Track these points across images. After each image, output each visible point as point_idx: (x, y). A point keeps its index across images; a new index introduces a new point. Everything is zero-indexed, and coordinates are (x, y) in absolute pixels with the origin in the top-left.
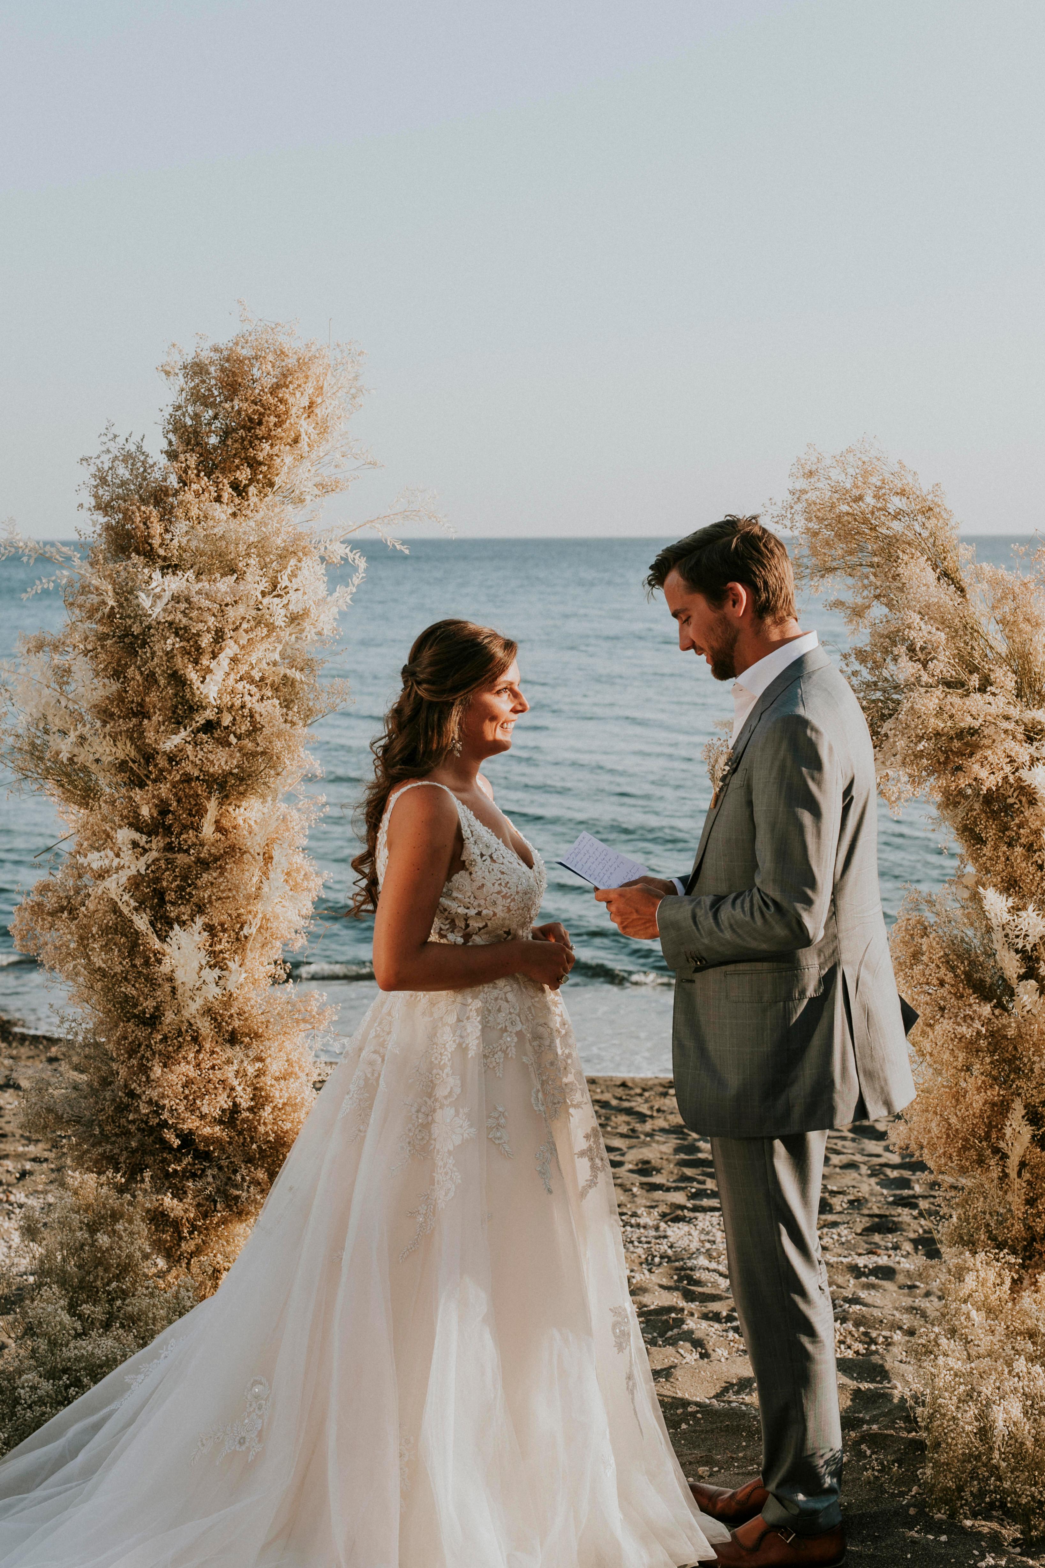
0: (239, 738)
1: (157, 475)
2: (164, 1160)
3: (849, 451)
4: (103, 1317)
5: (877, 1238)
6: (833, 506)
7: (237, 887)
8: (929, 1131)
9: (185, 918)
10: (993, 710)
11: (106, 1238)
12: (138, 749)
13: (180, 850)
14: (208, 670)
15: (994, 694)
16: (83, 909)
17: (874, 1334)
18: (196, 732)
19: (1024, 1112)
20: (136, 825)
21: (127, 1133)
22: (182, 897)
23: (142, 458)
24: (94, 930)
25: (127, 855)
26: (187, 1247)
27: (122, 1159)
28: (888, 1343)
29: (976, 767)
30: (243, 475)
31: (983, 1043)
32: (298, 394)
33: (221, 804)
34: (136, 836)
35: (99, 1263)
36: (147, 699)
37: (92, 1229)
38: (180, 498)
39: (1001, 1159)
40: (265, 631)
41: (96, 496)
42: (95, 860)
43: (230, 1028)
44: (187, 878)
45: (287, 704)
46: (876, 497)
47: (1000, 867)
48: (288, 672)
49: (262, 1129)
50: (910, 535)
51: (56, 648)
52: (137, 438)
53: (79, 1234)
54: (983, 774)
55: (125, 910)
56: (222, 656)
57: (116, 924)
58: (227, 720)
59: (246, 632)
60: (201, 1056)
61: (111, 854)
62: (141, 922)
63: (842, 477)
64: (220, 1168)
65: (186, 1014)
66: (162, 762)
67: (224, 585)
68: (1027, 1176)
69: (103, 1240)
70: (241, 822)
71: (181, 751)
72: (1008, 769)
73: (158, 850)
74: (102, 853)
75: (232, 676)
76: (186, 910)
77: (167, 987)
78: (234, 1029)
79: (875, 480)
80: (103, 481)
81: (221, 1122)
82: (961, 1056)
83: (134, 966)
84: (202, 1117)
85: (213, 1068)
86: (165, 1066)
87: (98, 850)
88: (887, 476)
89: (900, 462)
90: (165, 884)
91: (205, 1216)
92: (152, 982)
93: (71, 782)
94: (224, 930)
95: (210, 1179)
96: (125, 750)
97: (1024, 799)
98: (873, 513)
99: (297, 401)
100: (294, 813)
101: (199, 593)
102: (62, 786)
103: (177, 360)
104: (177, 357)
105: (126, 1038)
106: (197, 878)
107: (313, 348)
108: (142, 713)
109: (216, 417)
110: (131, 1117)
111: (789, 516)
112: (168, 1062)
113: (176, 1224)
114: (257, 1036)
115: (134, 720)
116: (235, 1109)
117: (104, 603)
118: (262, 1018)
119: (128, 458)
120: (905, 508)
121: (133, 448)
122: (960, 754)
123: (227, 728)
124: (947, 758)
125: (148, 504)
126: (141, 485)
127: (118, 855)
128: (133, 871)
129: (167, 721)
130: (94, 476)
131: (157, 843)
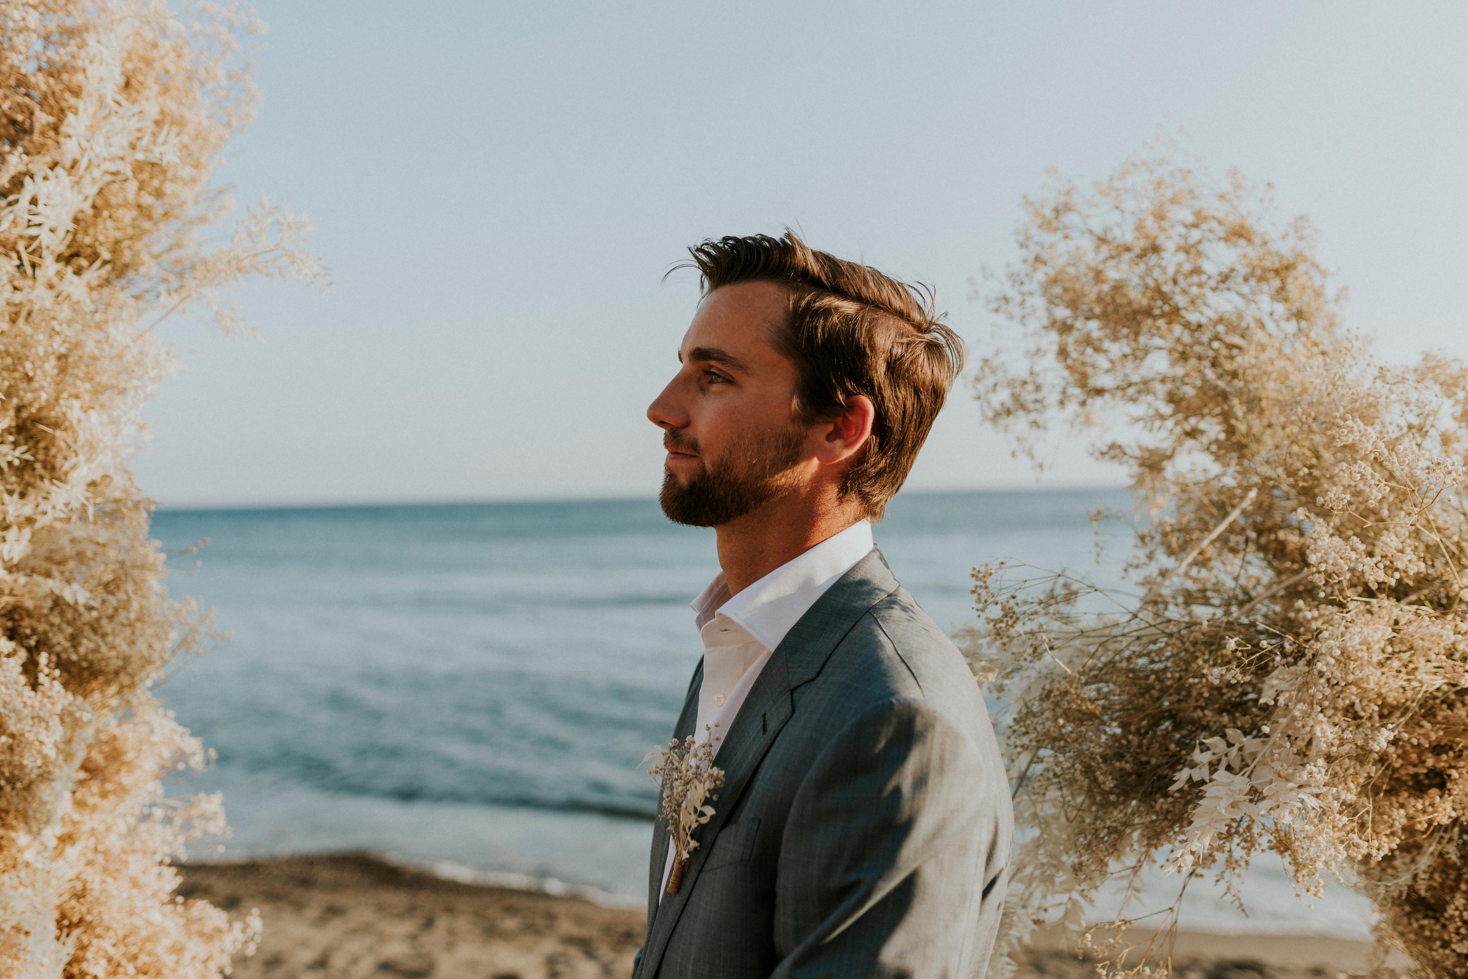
3: (1130, 166)
46: (1185, 247)
63: (1114, 218)
79: (1181, 215)
88: (1208, 202)
111: (1018, 299)
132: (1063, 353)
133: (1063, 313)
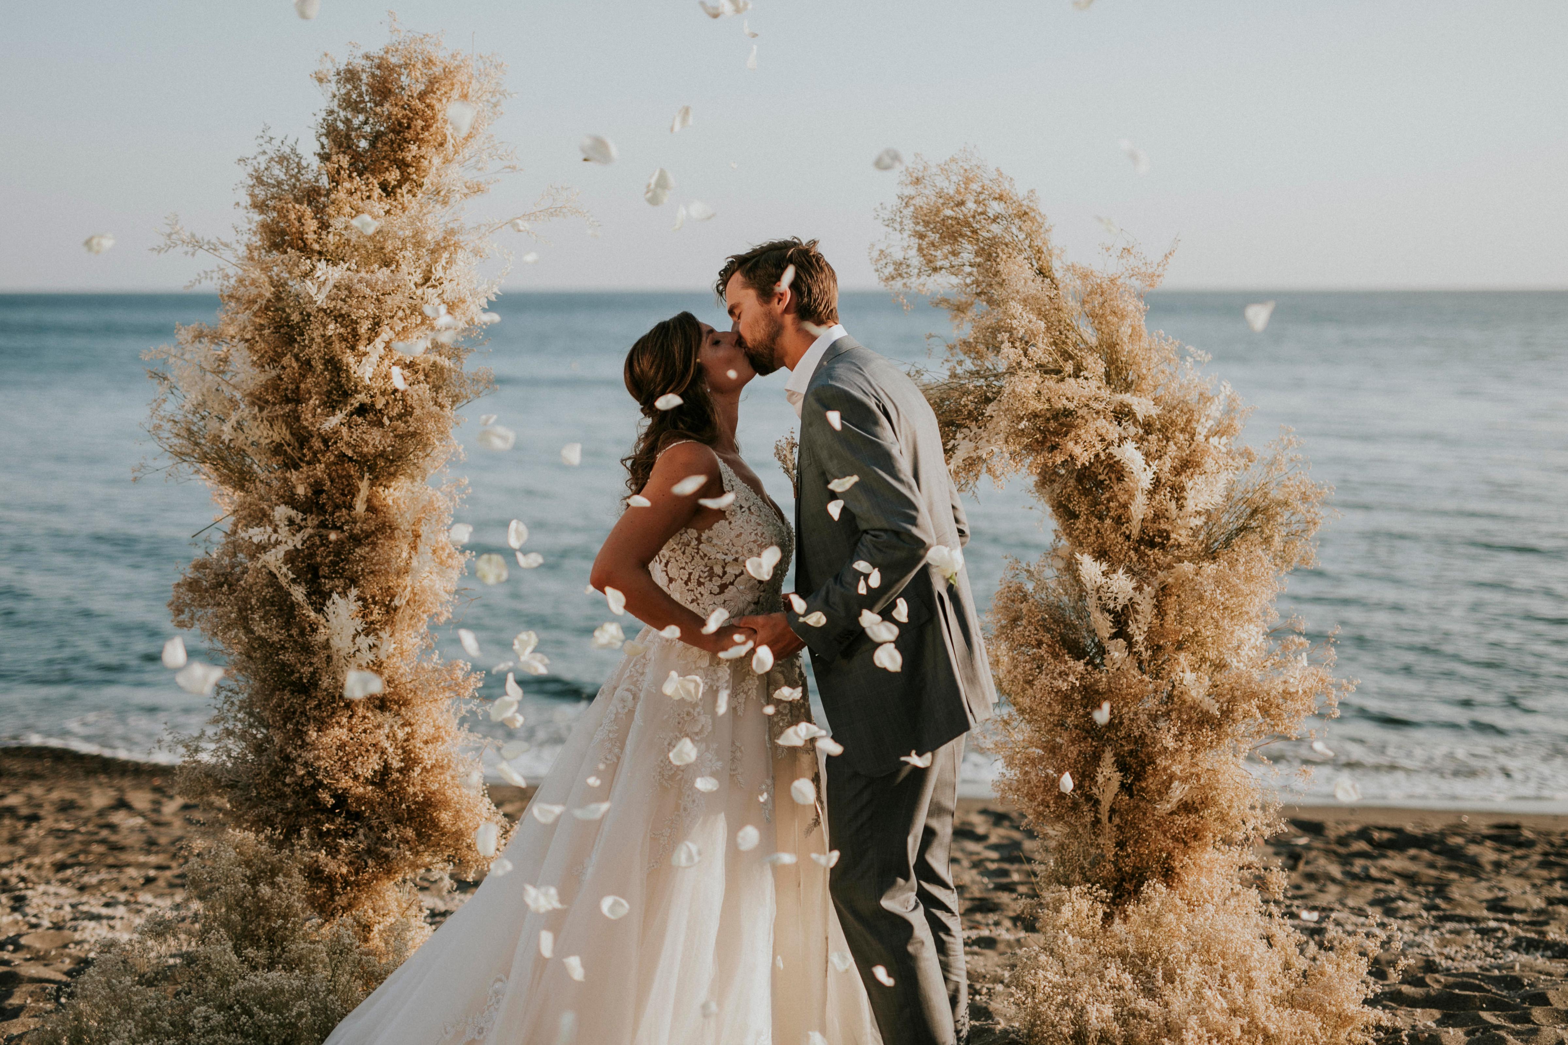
0: (391, 419)
1: (309, 176)
2: (318, 821)
3: (953, 160)
5: (979, 917)
6: (938, 211)
7: (388, 561)
8: (1029, 782)
9: (339, 588)
10: (1086, 392)
11: (267, 889)
12: (294, 433)
13: (334, 527)
14: (364, 354)
15: (1086, 378)
16: (242, 582)
17: (978, 986)
18: (351, 414)
19: (1113, 759)
20: (292, 501)
21: (282, 796)
22: (336, 572)
23: (297, 160)
24: (253, 601)
25: (284, 531)
26: (341, 901)
27: (278, 820)
29: (1071, 444)
30: (393, 176)
31: (1077, 697)
32: (444, 100)
33: (372, 485)
34: (293, 513)
35: (260, 911)
36: (302, 386)
37: (254, 882)
38: (333, 196)
39: (1093, 806)
40: (418, 319)
41: (252, 195)
42: (257, 534)
43: (381, 695)
44: (340, 552)
45: (436, 389)
46: (977, 202)
47: (1092, 539)
48: (438, 359)
49: (410, 789)
50: (1008, 239)
51: (214, 340)
52: (290, 141)
53: (242, 885)
54: (1077, 450)
55: (283, 582)
56: (378, 341)
57: (273, 596)
58: (380, 404)
59: (401, 320)
60: (354, 721)
61: (269, 529)
62: (298, 593)
63: (946, 184)
64: (371, 828)
66: (317, 444)
67: (383, 274)
68: (1117, 820)
69: (264, 890)
70: (391, 503)
71: (335, 433)
72: (1099, 447)
73: (313, 527)
74: (262, 529)
75: (386, 362)
76: (339, 583)
77: (323, 654)
79: (975, 186)
80: (259, 180)
81: (373, 783)
82: (1058, 709)
83: (291, 636)
84: (356, 777)
85: (365, 731)
86: (319, 730)
87: (259, 525)
88: (987, 182)
89: (998, 170)
90: (319, 559)
91: (357, 871)
92: (307, 649)
93: (226, 465)
94: (375, 603)
95: (362, 837)
96: (280, 433)
97: (1113, 476)
98: (974, 217)
99: (444, 107)
100: (439, 494)
101: (360, 281)
102: (218, 469)
103: (329, 69)
104: (329, 65)
105: (282, 705)
106: (350, 553)
107: (459, 58)
108: (296, 398)
109: (366, 123)
110: (286, 780)
111: (899, 220)
112: (322, 726)
113: (330, 880)
114: (406, 702)
115: (290, 406)
116: (386, 769)
117: (262, 295)
118: (410, 685)
119: (282, 159)
120: (1003, 212)
121: (288, 151)
122: (1056, 433)
123: (380, 410)
124: (1045, 437)
125: (301, 203)
126: (294, 186)
127: (275, 531)
128: (290, 547)
129: (324, 404)
130: (251, 176)
131: (312, 520)
132: (920, 249)
133: (920, 228)
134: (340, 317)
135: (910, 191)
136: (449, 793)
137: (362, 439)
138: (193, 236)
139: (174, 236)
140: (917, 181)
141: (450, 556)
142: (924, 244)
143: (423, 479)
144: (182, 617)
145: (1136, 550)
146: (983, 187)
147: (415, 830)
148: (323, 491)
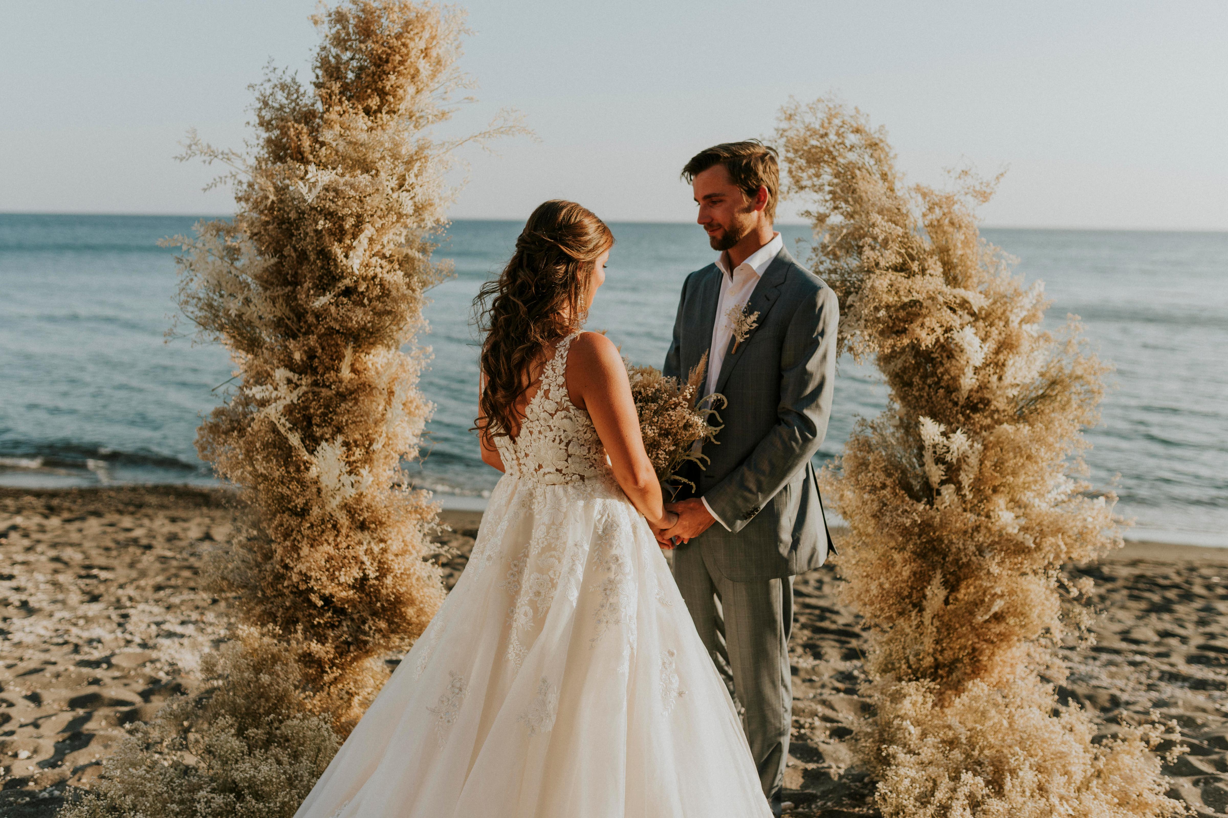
0: (370, 301)
1: (306, 101)
2: (310, 615)
4: (264, 737)
6: (806, 141)
7: (368, 415)
9: (328, 436)
10: (931, 287)
11: (267, 676)
12: (292, 310)
13: (324, 386)
14: (350, 248)
15: (929, 276)
16: (249, 429)
18: (338, 295)
19: (942, 580)
20: (290, 365)
21: (282, 595)
22: (325, 421)
23: (296, 87)
24: (258, 445)
25: (283, 389)
26: (328, 678)
27: (279, 615)
28: (812, 728)
30: (374, 102)
31: (916, 530)
32: (417, 39)
33: (355, 352)
34: (290, 375)
35: (261, 696)
36: (299, 272)
37: (257, 670)
38: (325, 118)
39: (920, 612)
40: (395, 217)
41: (260, 117)
42: (257, 392)
43: (361, 519)
44: (329, 407)
45: (408, 275)
46: (838, 134)
48: (410, 252)
49: (384, 591)
50: (861, 164)
51: (228, 232)
52: (290, 72)
53: (246, 674)
55: (282, 430)
56: (362, 236)
57: (274, 441)
58: (362, 288)
59: (380, 217)
60: (339, 539)
61: (270, 387)
62: (294, 440)
64: (352, 620)
65: (328, 508)
66: (311, 319)
67: (363, 179)
68: (937, 624)
69: (265, 678)
70: (370, 366)
71: (325, 311)
72: (939, 332)
73: (307, 386)
74: (264, 387)
75: (369, 253)
76: (328, 431)
77: (314, 490)
78: (364, 519)
80: (266, 104)
81: (353, 587)
82: (898, 539)
83: (288, 472)
84: (340, 584)
85: (348, 547)
86: (312, 546)
87: (261, 385)
89: (856, 108)
90: (312, 411)
91: (341, 655)
92: (302, 484)
93: (240, 334)
94: (357, 446)
95: (345, 629)
96: (280, 310)
97: (946, 354)
98: (834, 147)
99: (416, 45)
100: (409, 359)
101: (345, 184)
102: (234, 337)
103: (321, 13)
104: (322, 9)
105: (282, 525)
106: (337, 407)
108: (296, 282)
109: (352, 58)
110: (286, 584)
112: (313, 543)
113: (320, 663)
114: (381, 523)
115: (289, 288)
116: (365, 578)
117: (267, 198)
118: (384, 511)
119: (284, 87)
120: (858, 143)
121: (289, 80)
122: (905, 321)
123: (362, 293)
124: (895, 324)
125: (300, 123)
126: (294, 109)
127: (276, 389)
128: (288, 401)
129: (316, 286)
130: (258, 99)
131: (306, 381)
134: (329, 215)
135: (784, 125)
136: (414, 593)
137: (347, 316)
138: (209, 147)
139: (193, 147)
140: (790, 117)
141: (417, 407)
142: (793, 168)
143: (397, 348)
144: (206, 453)
145: (963, 414)
146: (843, 122)
147: (387, 621)
148: (315, 357)
